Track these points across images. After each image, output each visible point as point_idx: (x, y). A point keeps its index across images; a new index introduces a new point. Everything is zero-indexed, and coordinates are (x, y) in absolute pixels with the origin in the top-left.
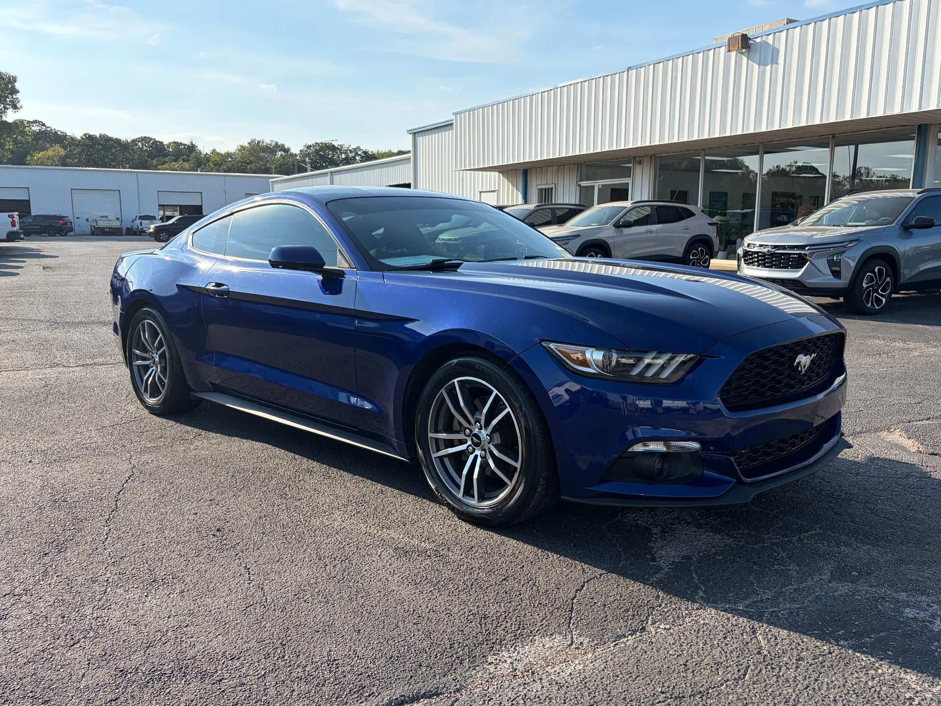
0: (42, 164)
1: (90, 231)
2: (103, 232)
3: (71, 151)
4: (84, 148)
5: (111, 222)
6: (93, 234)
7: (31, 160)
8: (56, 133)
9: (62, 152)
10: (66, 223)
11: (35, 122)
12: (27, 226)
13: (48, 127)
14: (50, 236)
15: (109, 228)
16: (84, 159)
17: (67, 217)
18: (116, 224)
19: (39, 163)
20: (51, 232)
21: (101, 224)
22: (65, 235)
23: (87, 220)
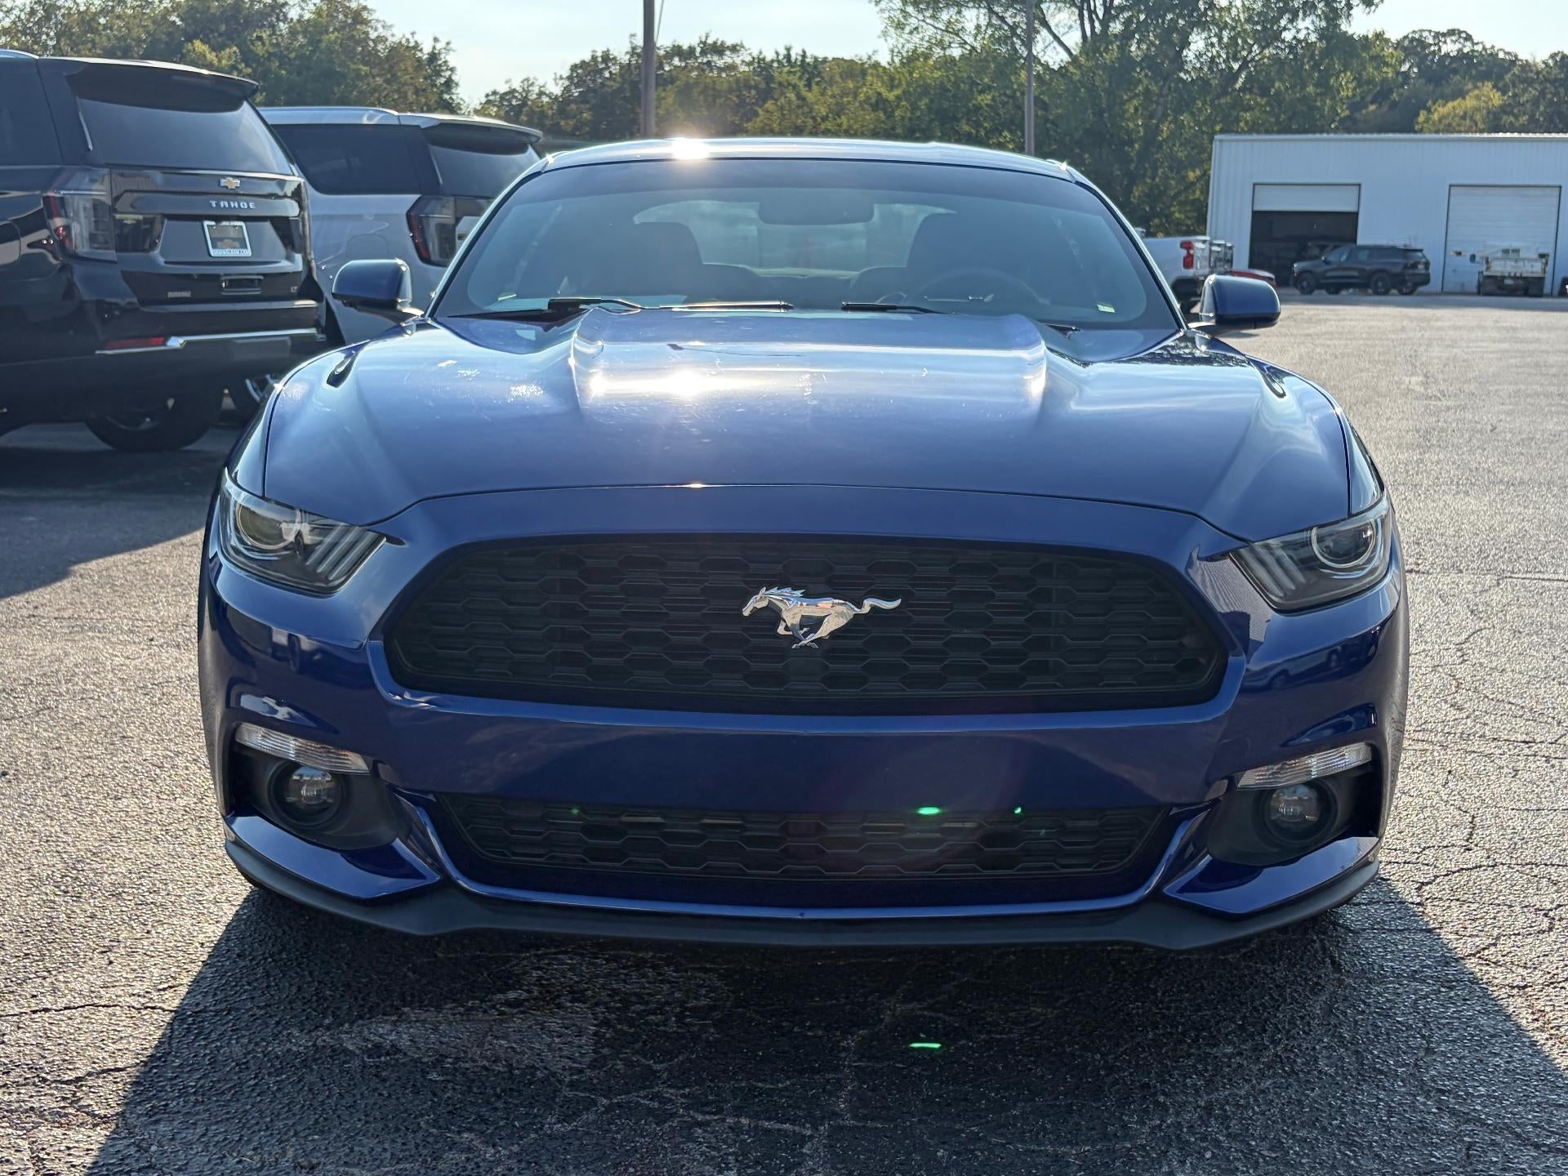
0: (1449, 129)
1: (1475, 283)
2: (1500, 288)
3: (1515, 95)
4: (1546, 88)
5: (1520, 264)
6: (1479, 292)
7: (1427, 120)
8: (1494, 56)
9: (1497, 99)
10: (1414, 266)
11: (1451, 32)
12: (1334, 270)
13: (1477, 44)
14: (1377, 293)
15: (1515, 278)
16: (1541, 114)
17: (1421, 251)
18: (1534, 269)
19: (1441, 127)
20: (1380, 284)
21: (1499, 268)
22: (1410, 293)
23: (1473, 258)
